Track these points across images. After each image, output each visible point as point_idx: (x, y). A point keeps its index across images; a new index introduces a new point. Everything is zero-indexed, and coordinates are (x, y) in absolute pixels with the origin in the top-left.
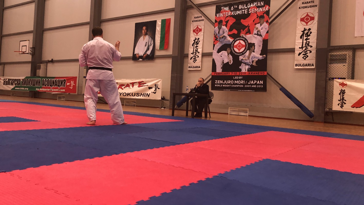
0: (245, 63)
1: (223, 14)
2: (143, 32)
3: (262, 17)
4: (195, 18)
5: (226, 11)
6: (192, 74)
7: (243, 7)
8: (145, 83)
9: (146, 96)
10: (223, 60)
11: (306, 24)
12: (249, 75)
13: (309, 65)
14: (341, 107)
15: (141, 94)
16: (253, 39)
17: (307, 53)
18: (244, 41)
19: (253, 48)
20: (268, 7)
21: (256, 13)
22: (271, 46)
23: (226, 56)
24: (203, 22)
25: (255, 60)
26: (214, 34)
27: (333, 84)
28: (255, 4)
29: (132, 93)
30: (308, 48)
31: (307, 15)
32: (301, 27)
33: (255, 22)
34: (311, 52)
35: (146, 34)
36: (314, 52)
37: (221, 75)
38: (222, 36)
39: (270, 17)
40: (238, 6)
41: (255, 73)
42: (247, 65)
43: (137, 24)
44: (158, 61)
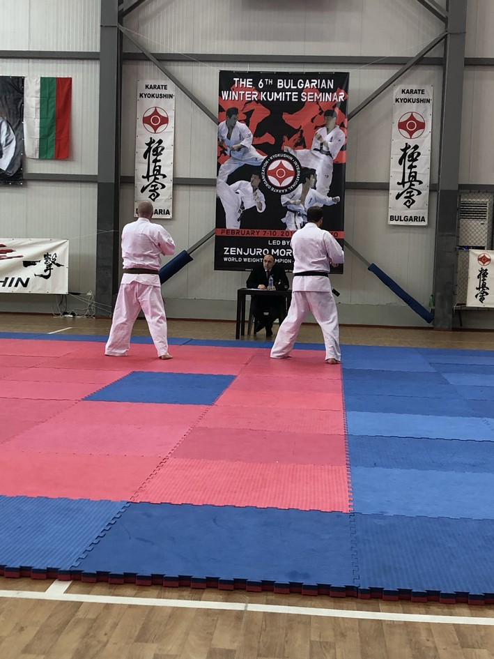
0: (295, 212)
3: (330, 113)
4: (147, 87)
5: (246, 89)
7: (287, 85)
8: (11, 251)
9: (16, 285)
10: (242, 203)
11: (409, 136)
13: (416, 219)
14: (480, 300)
17: (412, 194)
18: (291, 162)
19: (311, 178)
20: (343, 93)
21: (318, 103)
23: (248, 192)
24: (172, 101)
26: (218, 139)
27: (468, 259)
28: (314, 82)
30: (414, 185)
31: (412, 118)
32: (399, 140)
33: (316, 123)
34: (419, 193)
36: (425, 192)
37: (238, 235)
38: (239, 145)
40: (275, 82)
42: (299, 215)
44: (36, 188)
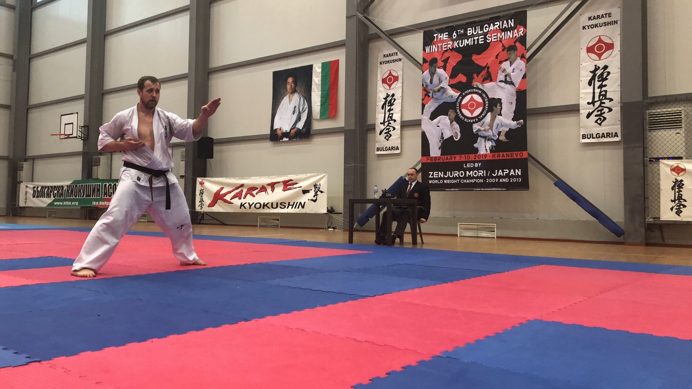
0: (485, 137)
1: (438, 46)
2: (288, 87)
3: (512, 48)
4: (384, 56)
5: (443, 41)
6: (386, 162)
7: (475, 32)
8: (296, 184)
9: (298, 208)
10: (442, 134)
11: (598, 59)
12: (494, 158)
13: (608, 135)
14: (676, 213)
15: (289, 205)
16: (496, 92)
17: (602, 112)
18: (480, 95)
19: (498, 107)
20: (522, 29)
21: (501, 42)
22: (532, 103)
23: (446, 125)
24: (400, 64)
25: (503, 130)
26: (423, 85)
27: (659, 170)
28: (497, 24)
29: (272, 203)
30: (604, 103)
31: (600, 41)
32: (588, 63)
33: (500, 59)
34: (610, 110)
35: (294, 91)
36: (617, 109)
37: (439, 161)
38: (439, 87)
39: (527, 47)
40: (466, 31)
41: (505, 155)
42: (489, 140)
43: (276, 75)
44: (317, 141)
